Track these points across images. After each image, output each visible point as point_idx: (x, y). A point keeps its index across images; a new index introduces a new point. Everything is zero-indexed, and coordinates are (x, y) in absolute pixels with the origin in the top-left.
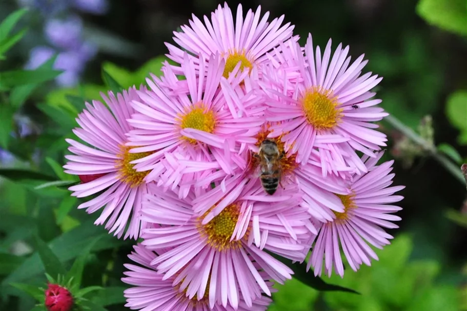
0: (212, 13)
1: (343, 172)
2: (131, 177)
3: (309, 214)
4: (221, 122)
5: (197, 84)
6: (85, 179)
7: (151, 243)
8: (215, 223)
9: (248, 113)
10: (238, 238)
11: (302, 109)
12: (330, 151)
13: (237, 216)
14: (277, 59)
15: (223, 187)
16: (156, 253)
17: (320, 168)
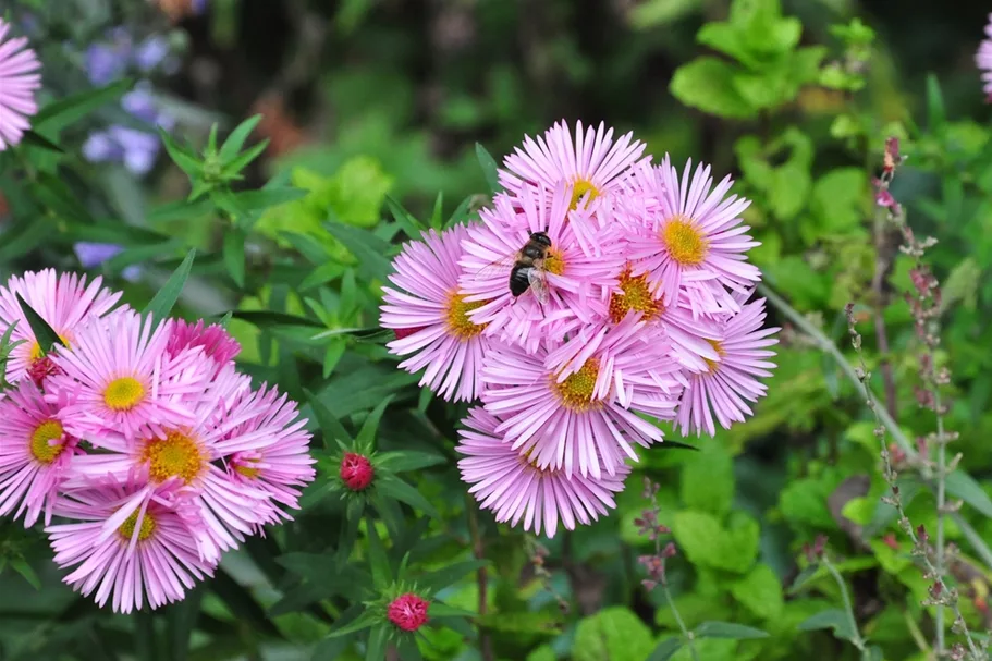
0: (546, 132)
1: (716, 314)
2: (459, 329)
3: (680, 365)
4: (571, 261)
5: (538, 217)
6: (402, 333)
7: (494, 408)
8: (570, 381)
9: (605, 250)
10: (600, 397)
11: (664, 243)
12: (699, 290)
13: (596, 372)
14: (629, 184)
15: (583, 336)
16: (499, 419)
17: (691, 311)
